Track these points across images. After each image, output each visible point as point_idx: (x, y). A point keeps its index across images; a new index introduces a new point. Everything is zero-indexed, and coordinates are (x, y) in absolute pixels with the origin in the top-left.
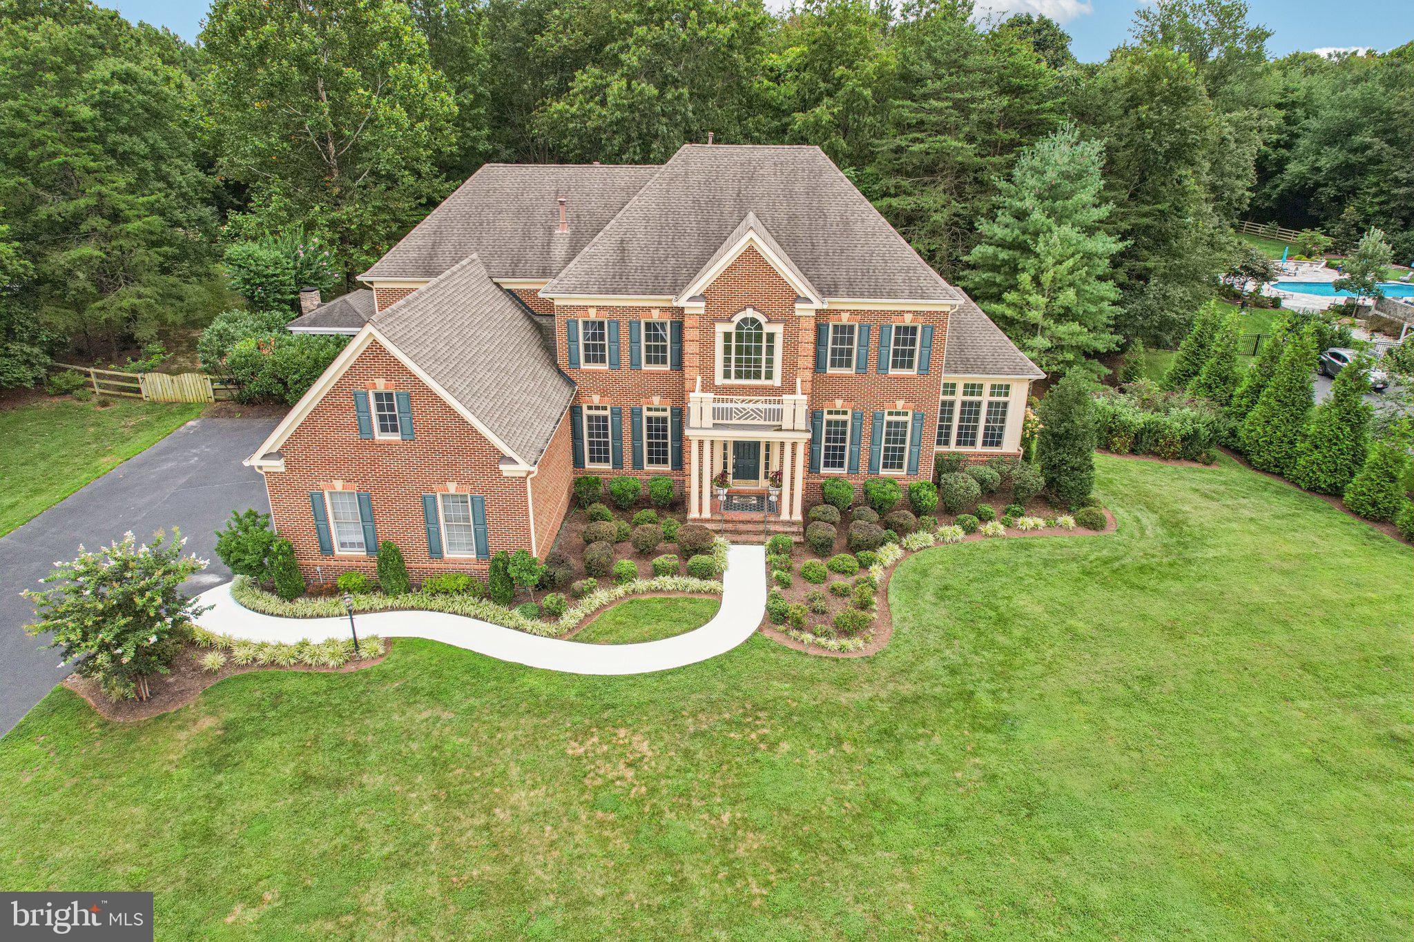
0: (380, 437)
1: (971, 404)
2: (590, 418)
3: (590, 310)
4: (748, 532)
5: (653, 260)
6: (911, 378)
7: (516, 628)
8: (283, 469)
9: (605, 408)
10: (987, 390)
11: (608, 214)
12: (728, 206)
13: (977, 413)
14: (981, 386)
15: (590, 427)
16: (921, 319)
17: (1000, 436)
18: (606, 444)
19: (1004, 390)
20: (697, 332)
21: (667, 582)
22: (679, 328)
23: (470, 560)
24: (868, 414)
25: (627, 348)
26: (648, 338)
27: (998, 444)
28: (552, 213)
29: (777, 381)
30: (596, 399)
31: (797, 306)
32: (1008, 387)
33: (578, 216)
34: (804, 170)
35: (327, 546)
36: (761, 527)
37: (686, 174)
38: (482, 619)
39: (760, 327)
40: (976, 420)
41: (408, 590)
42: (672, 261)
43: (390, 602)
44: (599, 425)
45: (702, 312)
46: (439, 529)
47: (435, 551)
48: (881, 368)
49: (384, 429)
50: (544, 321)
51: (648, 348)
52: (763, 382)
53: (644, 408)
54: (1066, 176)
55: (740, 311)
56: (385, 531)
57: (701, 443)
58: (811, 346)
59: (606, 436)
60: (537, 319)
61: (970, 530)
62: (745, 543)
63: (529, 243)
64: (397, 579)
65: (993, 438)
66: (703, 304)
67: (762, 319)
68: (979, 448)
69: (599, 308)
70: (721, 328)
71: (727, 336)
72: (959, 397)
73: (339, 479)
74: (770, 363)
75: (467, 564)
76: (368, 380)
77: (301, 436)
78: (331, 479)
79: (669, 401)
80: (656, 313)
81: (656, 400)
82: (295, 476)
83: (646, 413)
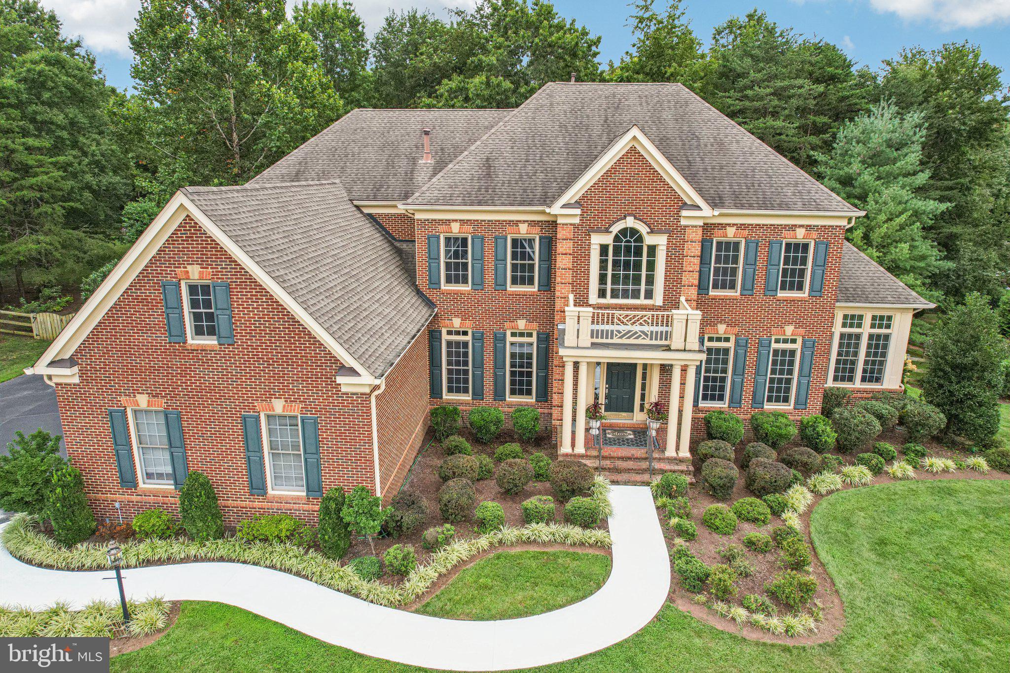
0: (193, 341)
1: (850, 336)
2: (449, 344)
3: (453, 225)
4: (629, 470)
5: (521, 177)
6: (802, 300)
7: (348, 592)
8: (76, 380)
9: (465, 333)
10: (867, 321)
12: (597, 130)
13: (857, 346)
14: (861, 317)
15: (449, 354)
16: (814, 234)
17: (880, 371)
18: (466, 372)
19: (882, 321)
20: (570, 244)
21: (542, 530)
22: (549, 244)
23: (298, 498)
24: (753, 342)
25: (491, 266)
26: (514, 256)
27: (878, 380)
28: (417, 147)
29: (658, 299)
30: (457, 323)
31: (684, 213)
32: (890, 318)
33: (442, 149)
34: (669, 102)
35: (128, 476)
36: (644, 465)
37: (551, 104)
38: (306, 577)
39: (640, 239)
40: (856, 354)
41: (220, 534)
42: (542, 176)
43: (193, 550)
44: (458, 351)
45: (577, 221)
46: (262, 458)
47: (258, 487)
48: (769, 290)
49: (199, 331)
50: (404, 246)
51: (514, 267)
52: (642, 301)
53: (508, 333)
54: (889, 144)
55: (618, 220)
56: (197, 460)
57: (576, 365)
58: (697, 261)
59: (466, 363)
60: (398, 244)
61: (877, 471)
62: (626, 483)
63: (392, 171)
64: (204, 521)
65: (873, 374)
66: (578, 211)
67: (643, 229)
68: (858, 384)
69: (463, 222)
70: (597, 240)
71: (604, 249)
72: (838, 329)
73: (143, 393)
74: (650, 281)
75: (294, 503)
76: (180, 267)
77: (99, 338)
78: (134, 393)
79: (535, 325)
80: (523, 228)
81: (522, 324)
82: (91, 388)
83: (509, 339)
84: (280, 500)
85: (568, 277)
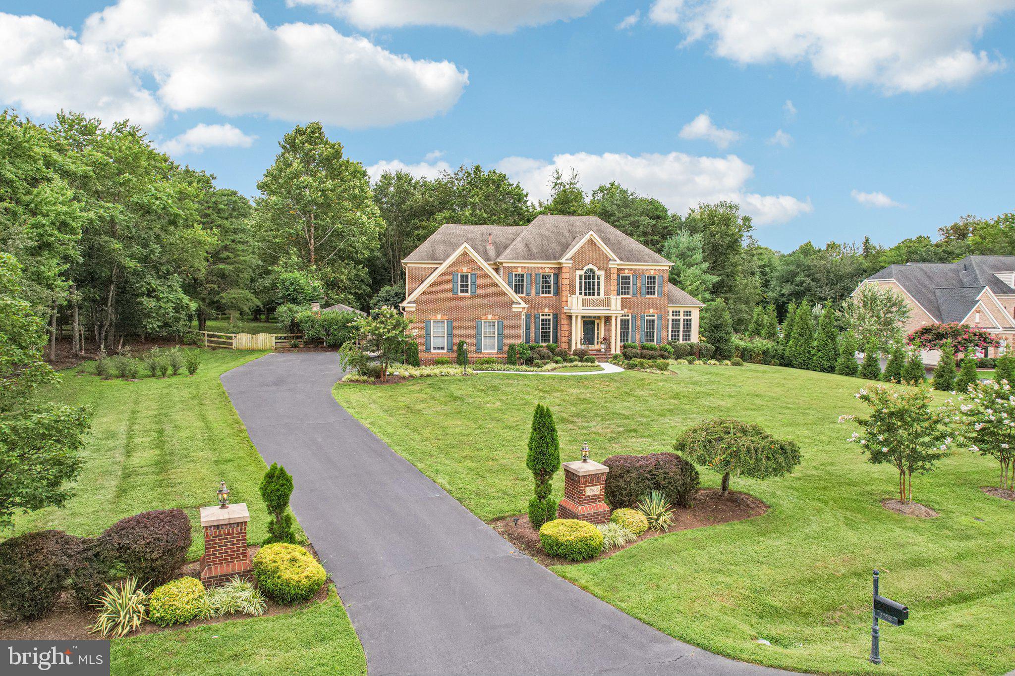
0: (460, 294)
1: (676, 320)
3: (519, 269)
4: (599, 358)
6: (655, 300)
8: (414, 309)
10: (682, 314)
11: (508, 242)
12: (567, 234)
13: (679, 324)
14: (679, 312)
16: (657, 273)
17: (690, 336)
19: (688, 313)
20: (567, 275)
22: (557, 277)
23: (495, 352)
24: (638, 316)
25: (534, 286)
26: (543, 282)
28: (483, 241)
29: (602, 296)
31: (610, 262)
32: (690, 312)
33: (495, 243)
34: (592, 223)
35: (428, 348)
39: (594, 273)
40: (679, 328)
41: (471, 362)
45: (570, 265)
46: (481, 337)
47: (478, 349)
48: (642, 295)
49: (461, 291)
51: (543, 287)
53: (541, 314)
54: (688, 248)
55: (586, 265)
56: (457, 339)
57: (577, 317)
58: (616, 281)
61: (690, 362)
65: (687, 336)
66: (571, 262)
67: (595, 269)
68: (681, 341)
69: (522, 267)
70: (579, 273)
71: (581, 277)
72: (670, 317)
73: (439, 314)
74: (599, 289)
75: (495, 354)
76: (459, 268)
77: (426, 294)
78: (436, 314)
79: (552, 311)
80: (547, 270)
81: (546, 310)
82: (419, 312)
83: (541, 317)
84: (487, 354)
85: (568, 287)
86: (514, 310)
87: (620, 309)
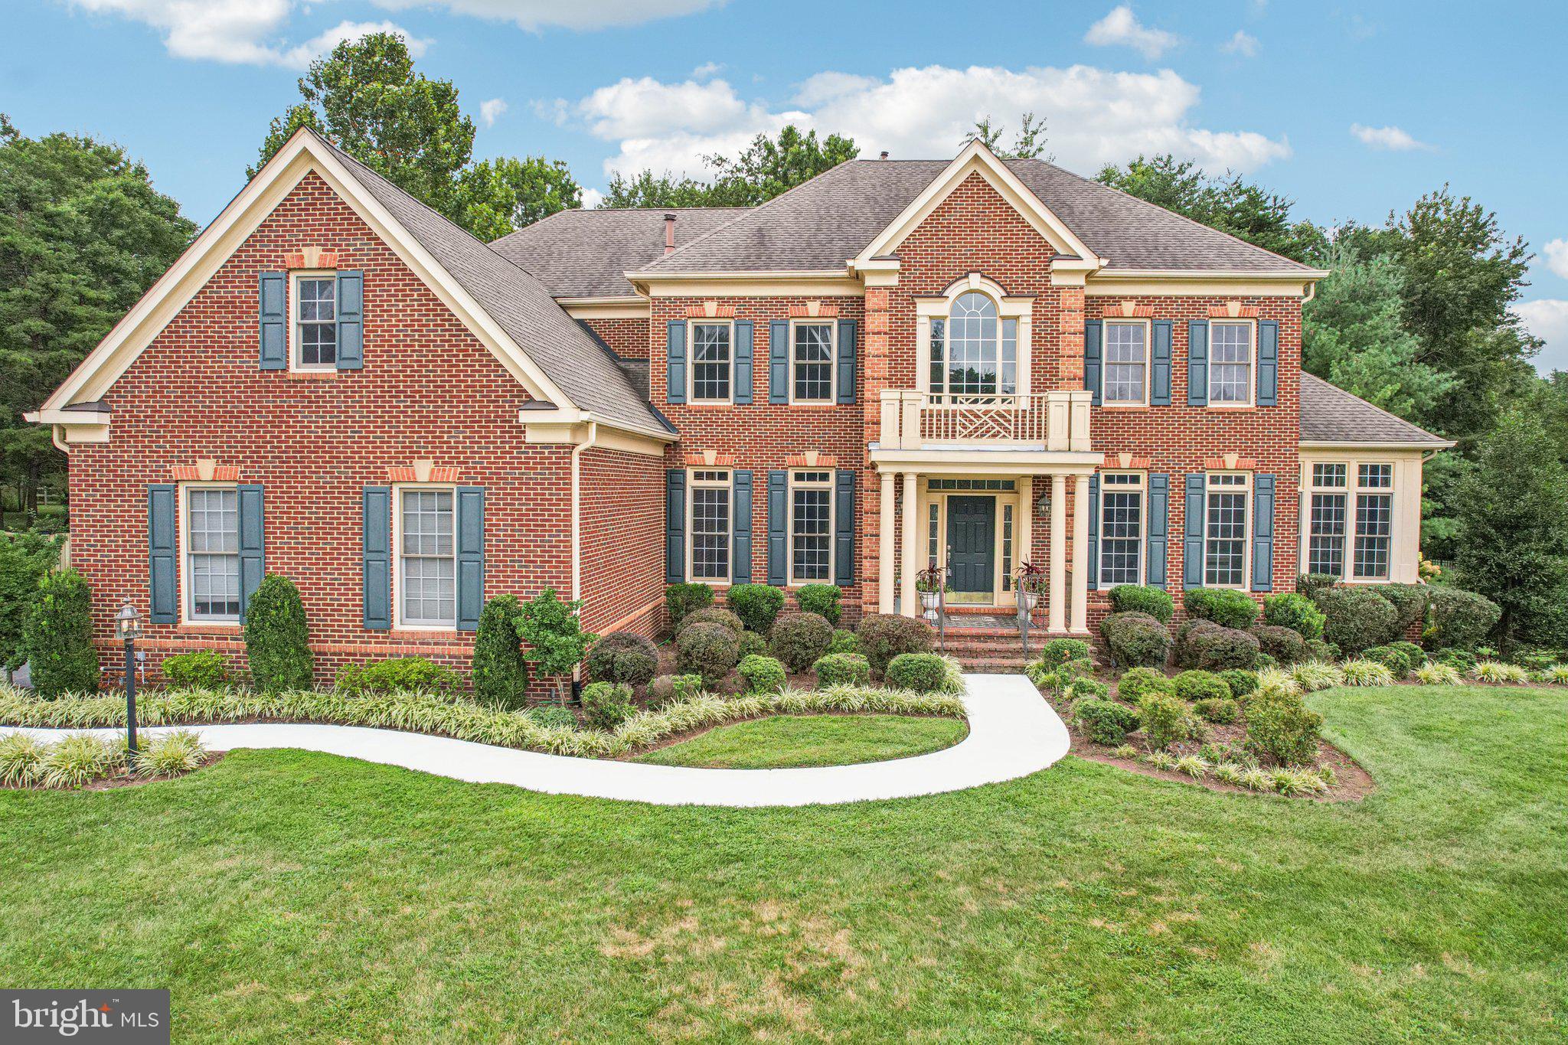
0: (297, 368)
1: (1328, 499)
2: (698, 494)
3: (707, 304)
4: (991, 653)
6: (1246, 413)
7: (517, 745)
8: (104, 436)
9: (723, 476)
10: (1352, 475)
13: (1340, 515)
14: (1341, 469)
15: (697, 511)
16: (1255, 311)
17: (1383, 557)
18: (723, 541)
19: (1376, 475)
20: (885, 318)
21: (849, 691)
23: (441, 636)
24: (1176, 481)
25: (765, 367)
26: (800, 353)
27: (1382, 571)
30: (710, 457)
31: (1056, 265)
32: (1386, 469)
35: (166, 604)
36: (1014, 645)
37: (853, 179)
38: (446, 734)
39: (991, 311)
40: (1340, 529)
41: (306, 682)
43: (258, 704)
44: (711, 504)
45: (894, 281)
46: (389, 562)
47: (377, 618)
48: (1194, 397)
49: (309, 356)
50: (632, 366)
51: (800, 371)
53: (791, 474)
55: (957, 281)
56: (283, 569)
57: (899, 479)
59: (723, 526)
60: (622, 365)
61: (1399, 672)
62: (987, 670)
64: (284, 655)
65: (1372, 559)
66: (896, 268)
67: (995, 293)
68: (1350, 578)
69: (722, 301)
70: (926, 309)
71: (937, 324)
72: (1307, 488)
73: (209, 457)
74: (1010, 373)
75: (436, 644)
76: (291, 251)
77: (150, 367)
78: (194, 457)
79: (833, 460)
80: (813, 308)
81: (812, 458)
82: (126, 452)
83: (793, 484)
84: (412, 639)
85: (883, 368)
86: (531, 437)
87: (1087, 445)
